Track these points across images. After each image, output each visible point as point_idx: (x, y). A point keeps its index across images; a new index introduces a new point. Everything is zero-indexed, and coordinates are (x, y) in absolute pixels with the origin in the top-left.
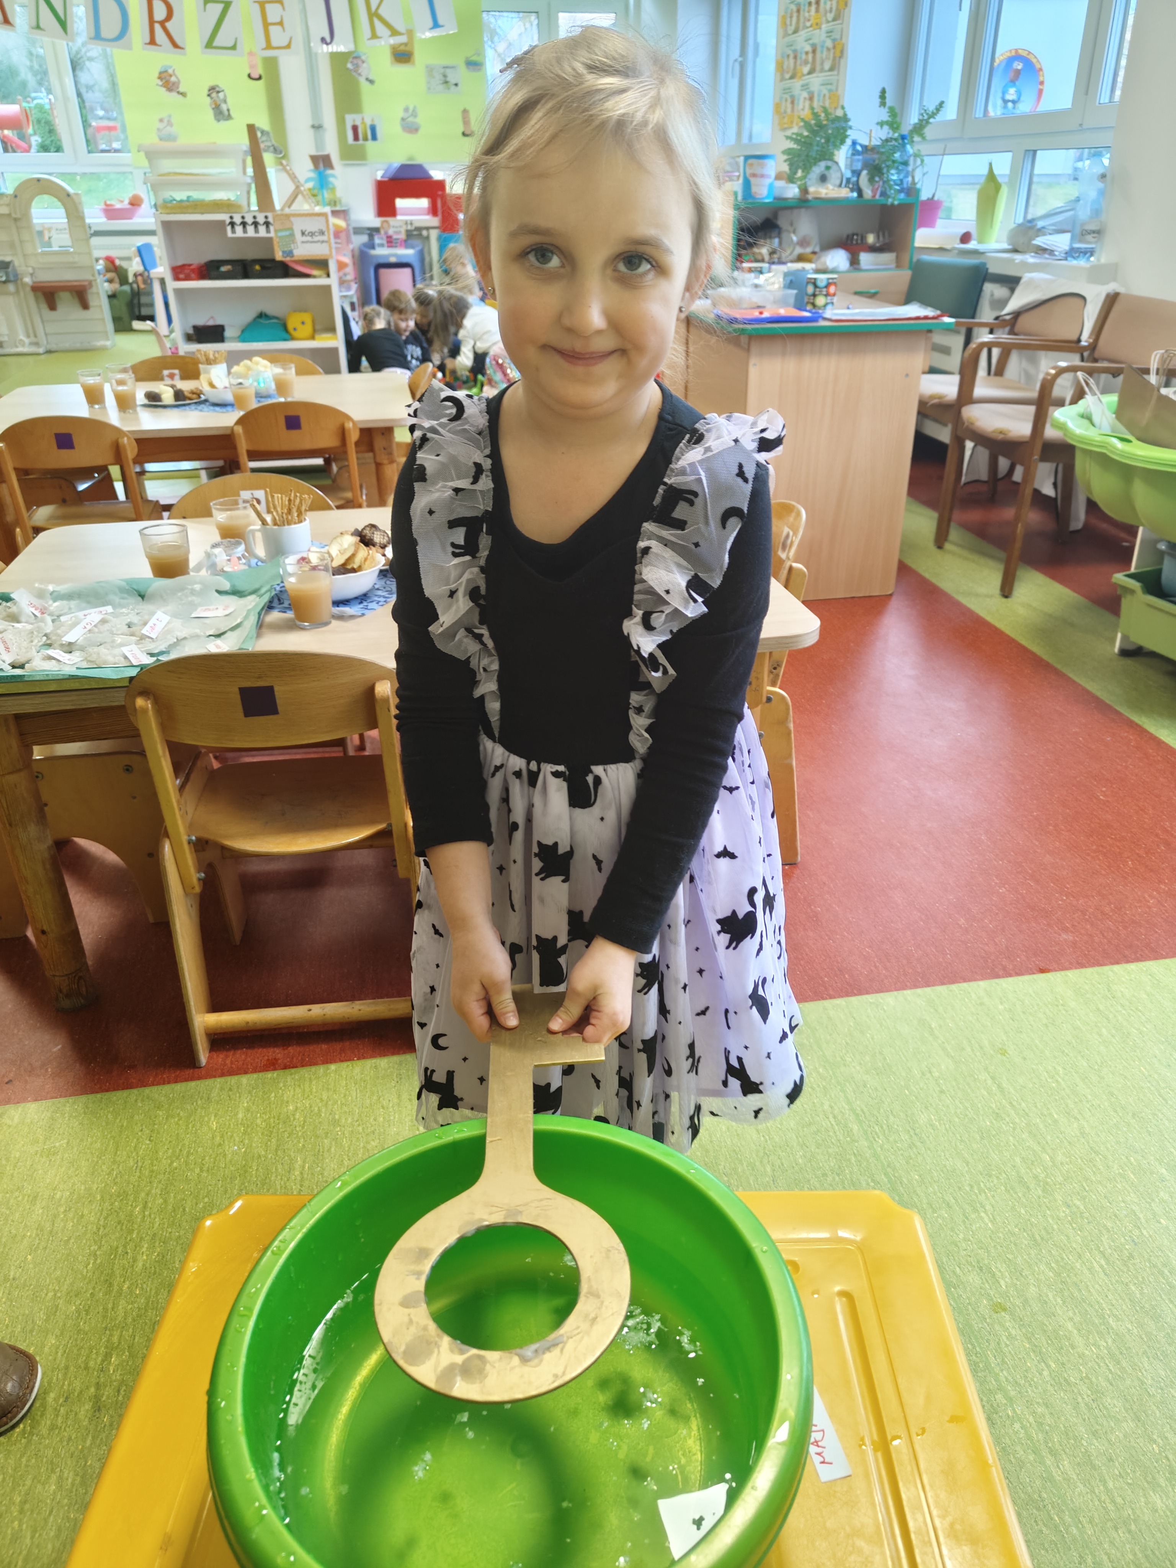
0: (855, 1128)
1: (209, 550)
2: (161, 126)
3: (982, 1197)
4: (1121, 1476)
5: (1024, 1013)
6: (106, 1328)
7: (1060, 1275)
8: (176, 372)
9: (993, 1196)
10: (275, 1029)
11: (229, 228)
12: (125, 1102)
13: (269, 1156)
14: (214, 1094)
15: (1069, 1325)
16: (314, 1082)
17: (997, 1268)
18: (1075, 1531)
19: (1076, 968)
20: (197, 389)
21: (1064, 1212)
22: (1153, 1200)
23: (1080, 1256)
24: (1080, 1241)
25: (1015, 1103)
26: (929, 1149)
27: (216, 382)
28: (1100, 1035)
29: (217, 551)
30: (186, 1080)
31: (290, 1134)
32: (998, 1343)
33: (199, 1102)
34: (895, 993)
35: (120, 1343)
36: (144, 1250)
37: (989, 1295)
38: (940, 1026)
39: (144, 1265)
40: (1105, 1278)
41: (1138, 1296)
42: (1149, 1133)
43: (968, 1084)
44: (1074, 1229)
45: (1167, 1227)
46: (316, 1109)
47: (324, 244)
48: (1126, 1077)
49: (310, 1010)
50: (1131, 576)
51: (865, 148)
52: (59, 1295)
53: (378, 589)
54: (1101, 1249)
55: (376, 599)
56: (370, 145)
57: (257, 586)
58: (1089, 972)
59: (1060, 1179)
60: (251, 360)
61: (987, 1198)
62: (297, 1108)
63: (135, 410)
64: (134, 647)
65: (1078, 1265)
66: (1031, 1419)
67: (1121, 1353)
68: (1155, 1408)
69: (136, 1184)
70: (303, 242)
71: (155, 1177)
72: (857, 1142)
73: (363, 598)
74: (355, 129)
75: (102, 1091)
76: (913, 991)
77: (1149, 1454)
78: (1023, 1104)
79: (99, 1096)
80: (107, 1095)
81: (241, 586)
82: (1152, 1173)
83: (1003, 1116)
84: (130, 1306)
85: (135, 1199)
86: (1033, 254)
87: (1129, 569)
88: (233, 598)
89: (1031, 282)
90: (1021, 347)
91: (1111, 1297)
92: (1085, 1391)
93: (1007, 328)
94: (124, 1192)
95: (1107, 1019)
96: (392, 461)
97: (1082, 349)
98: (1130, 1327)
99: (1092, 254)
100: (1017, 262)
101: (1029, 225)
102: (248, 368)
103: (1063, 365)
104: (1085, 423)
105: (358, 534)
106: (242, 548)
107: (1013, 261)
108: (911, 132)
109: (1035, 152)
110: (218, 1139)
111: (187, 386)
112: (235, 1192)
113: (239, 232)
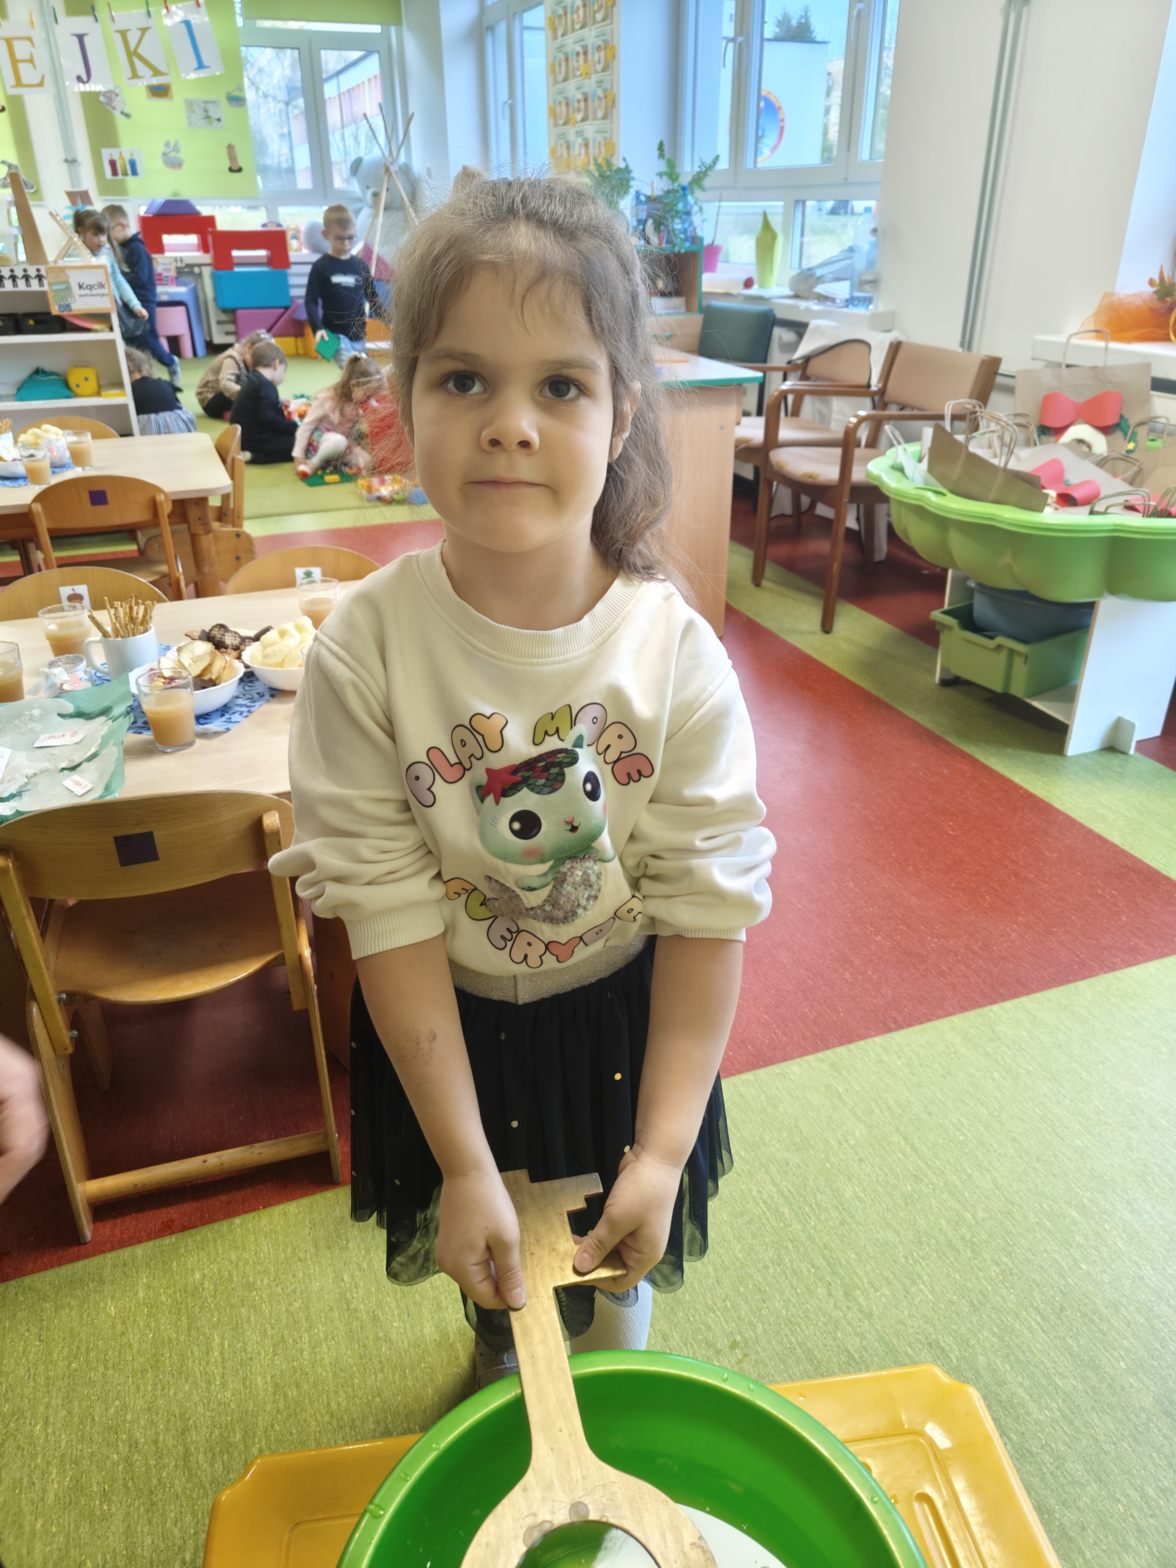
0: (786, 1211)
1: (46, 670)
3: (918, 1268)
4: (1095, 1544)
5: (921, 1065)
9: (928, 1265)
13: (182, 1338)
14: (107, 1273)
15: (1021, 1392)
16: (219, 1242)
17: (944, 1341)
21: (994, 1271)
22: (1071, 1245)
23: (1017, 1317)
24: (1014, 1300)
25: (930, 1163)
26: (860, 1223)
27: (4, 454)
28: (993, 1079)
29: (56, 671)
30: (72, 1260)
31: (201, 1308)
33: (91, 1285)
34: (799, 1060)
36: (53, 1476)
38: (847, 1090)
39: (56, 1495)
40: (1043, 1335)
41: (1076, 1349)
42: (1054, 1175)
43: (884, 1148)
44: (1007, 1288)
45: (1088, 1273)
46: (226, 1273)
47: (105, 298)
48: (1024, 1120)
49: (205, 1161)
50: (946, 613)
51: (649, 199)
53: (237, 697)
54: (1035, 1305)
55: (238, 709)
56: (130, 180)
57: (106, 705)
58: (972, 1014)
59: (985, 1237)
60: (40, 428)
61: (923, 1268)
62: (204, 1276)
65: (1017, 1325)
67: (1072, 1413)
68: (1112, 1465)
69: (32, 1396)
70: (81, 296)
71: (53, 1385)
72: (791, 1226)
73: (224, 710)
76: (815, 1055)
77: (1116, 1515)
78: (938, 1163)
81: (87, 708)
82: (1065, 1217)
83: (922, 1177)
86: (816, 301)
87: (942, 605)
88: (80, 721)
89: (817, 328)
90: (812, 393)
91: (1052, 1354)
92: (1047, 1459)
93: (799, 373)
94: (19, 1409)
95: (997, 1062)
96: (208, 531)
97: (872, 395)
98: (1074, 1382)
99: (870, 303)
100: (802, 308)
101: (809, 273)
102: (38, 437)
103: (862, 413)
104: (898, 474)
105: (207, 637)
106: (84, 663)
107: (797, 307)
108: (691, 183)
109: (804, 202)
110: (119, 1327)
112: (150, 1388)
113: (8, 286)
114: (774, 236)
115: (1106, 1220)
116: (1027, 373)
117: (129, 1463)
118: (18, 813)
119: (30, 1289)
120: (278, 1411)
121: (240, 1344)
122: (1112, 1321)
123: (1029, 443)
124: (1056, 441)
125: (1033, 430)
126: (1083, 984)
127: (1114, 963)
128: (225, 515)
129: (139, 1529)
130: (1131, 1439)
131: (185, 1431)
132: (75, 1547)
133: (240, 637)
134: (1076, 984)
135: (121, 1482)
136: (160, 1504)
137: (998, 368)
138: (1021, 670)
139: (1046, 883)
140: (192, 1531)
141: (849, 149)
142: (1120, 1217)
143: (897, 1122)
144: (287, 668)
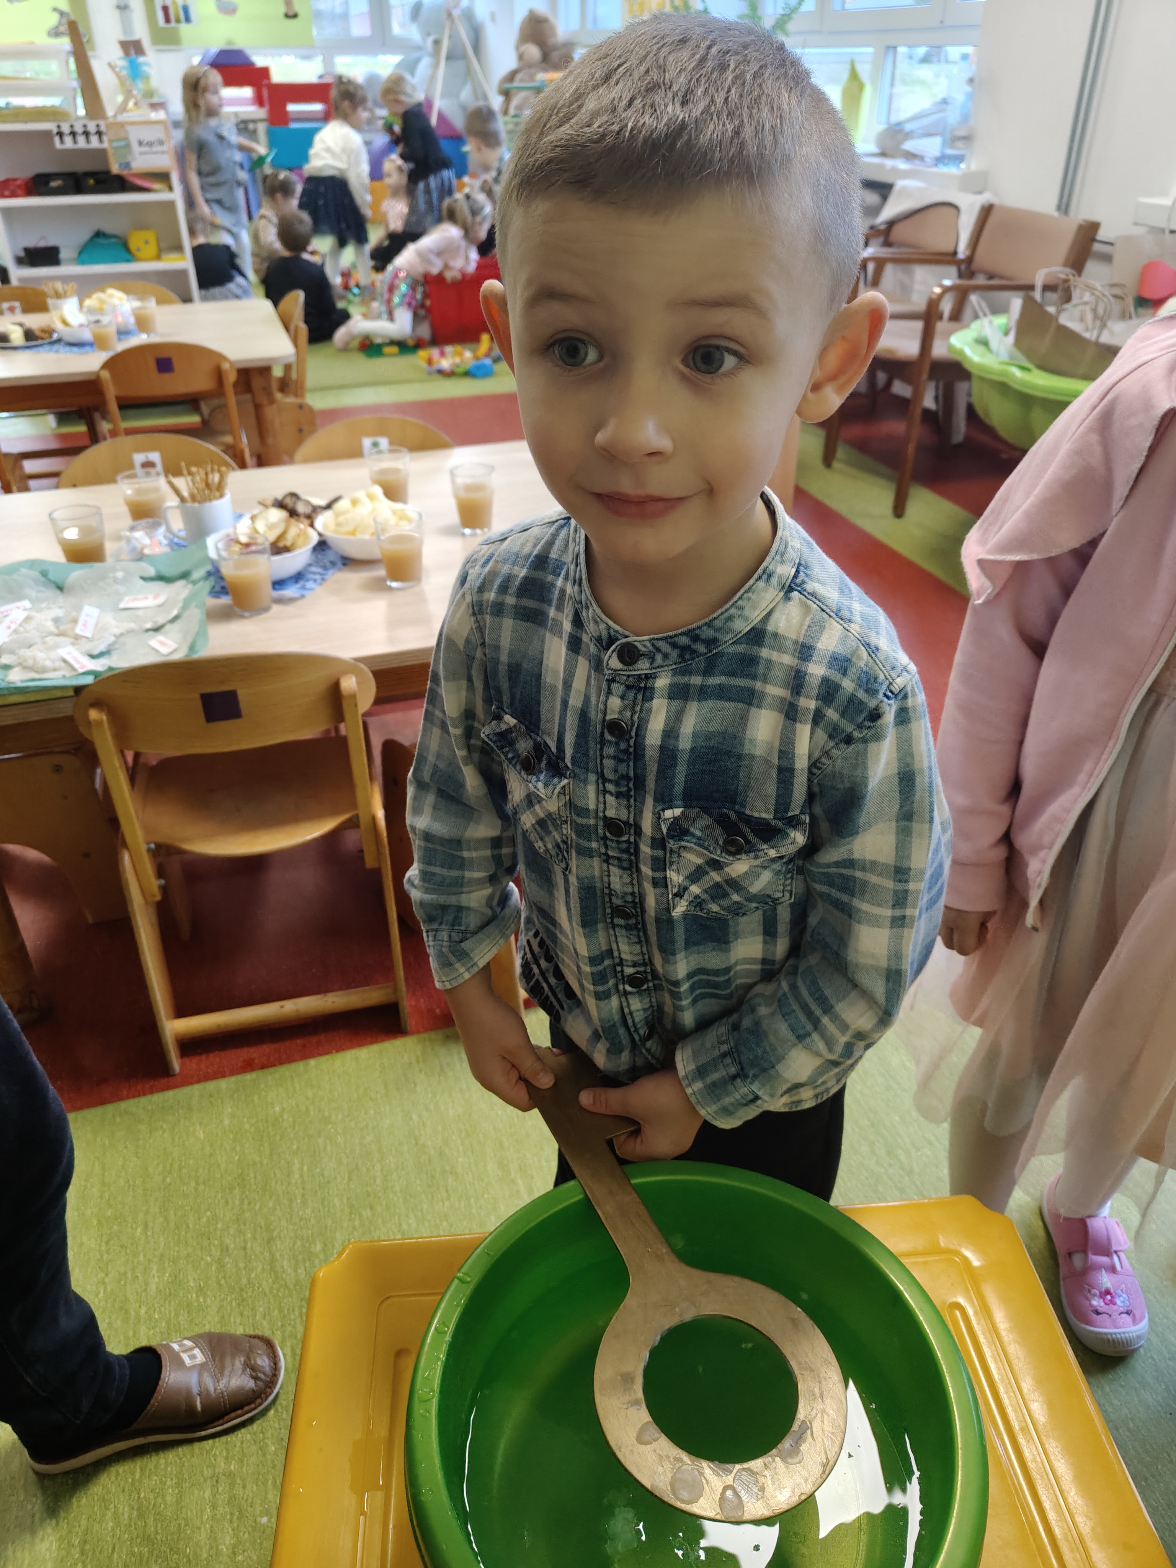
1: (128, 534)
8: (17, 304)
10: (246, 1027)
11: (57, 139)
12: (103, 1119)
13: (265, 1161)
14: (195, 1102)
16: (296, 1080)
20: (49, 327)
27: (70, 320)
29: (138, 534)
30: (163, 1090)
31: (282, 1137)
33: (181, 1112)
36: (154, 1272)
39: (157, 1288)
46: (304, 1108)
47: (164, 155)
49: (282, 1007)
53: (311, 565)
55: (311, 576)
56: (184, 28)
57: (185, 569)
60: (105, 292)
62: (283, 1109)
64: (71, 649)
69: (132, 1204)
70: (141, 153)
71: (150, 1195)
73: (298, 577)
74: (165, 9)
81: (168, 572)
84: (151, 1332)
85: (135, 1221)
86: (902, 160)
88: (160, 584)
89: (904, 189)
90: (895, 260)
93: (881, 239)
94: (121, 1214)
96: (272, 401)
97: (958, 263)
99: (962, 161)
100: (888, 167)
101: (898, 128)
102: (102, 301)
103: (947, 283)
104: (981, 349)
105: (280, 505)
106: (163, 528)
107: (881, 167)
109: (895, 48)
110: (208, 1149)
111: (35, 321)
112: (237, 1203)
113: (69, 143)
114: (861, 87)
116: (1127, 239)
117: (221, 1266)
118: (111, 669)
119: (125, 1112)
120: (354, 1228)
121: (318, 1170)
123: (1124, 316)
125: (1130, 302)
128: (288, 385)
129: (232, 1320)
131: (270, 1240)
133: (312, 505)
135: (214, 1280)
136: (250, 1300)
137: (1096, 234)
140: (280, 1324)
144: (360, 537)
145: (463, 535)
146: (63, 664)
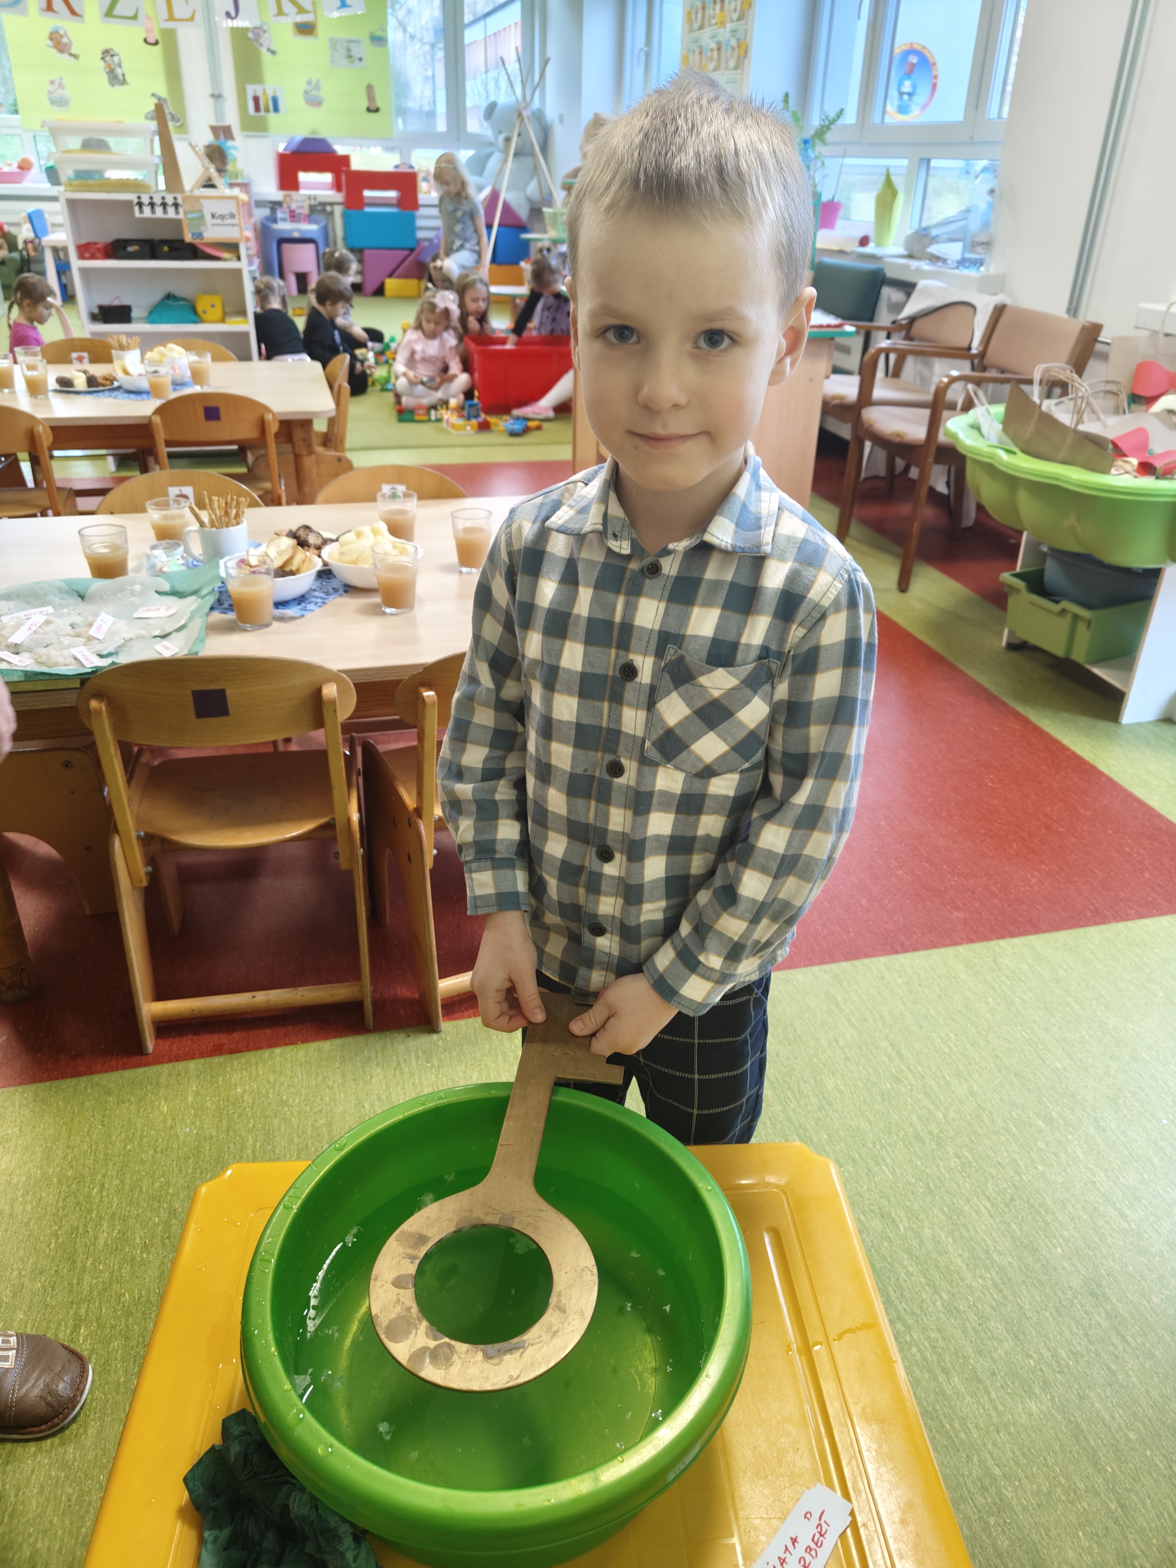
1: (149, 551)
2: (52, 88)
3: (883, 1153)
4: (1002, 1387)
5: (920, 985)
6: (72, 1302)
7: (951, 1218)
8: (85, 355)
9: (893, 1151)
10: (219, 1016)
11: (137, 209)
12: (75, 1089)
14: (163, 1079)
15: (959, 1261)
16: (260, 1066)
17: (896, 1214)
18: (963, 1436)
19: (967, 943)
20: (111, 375)
21: (955, 1162)
22: (1032, 1149)
23: (968, 1201)
24: (968, 1187)
25: (912, 1067)
26: (836, 1111)
27: (131, 369)
28: (987, 1003)
29: (158, 552)
30: (135, 1066)
31: (240, 1116)
32: (898, 1280)
33: (149, 1087)
34: (804, 969)
35: (87, 1315)
36: (105, 1228)
37: (889, 1238)
38: (845, 1000)
39: (105, 1242)
40: (990, 1219)
41: (1018, 1233)
42: (1029, 1090)
43: (871, 1051)
44: (963, 1177)
45: (1043, 1173)
46: (264, 1091)
47: (235, 228)
48: (1009, 1041)
49: (254, 997)
50: (1017, 576)
52: (23, 1273)
53: (315, 590)
54: (987, 1194)
55: (314, 600)
56: (272, 117)
57: (196, 586)
58: (977, 946)
59: (951, 1133)
60: (165, 346)
61: (888, 1153)
62: (245, 1091)
63: (47, 397)
64: (83, 648)
65: (967, 1209)
66: (926, 1344)
67: (1003, 1283)
68: (1032, 1328)
69: (92, 1166)
70: (213, 225)
71: (110, 1160)
73: (301, 599)
74: (256, 100)
75: (51, 1080)
77: (1026, 1368)
78: (920, 1068)
79: (48, 1084)
80: (56, 1083)
81: (180, 587)
83: (902, 1078)
84: (95, 1281)
85: (92, 1181)
86: (927, 261)
87: (1014, 569)
88: (174, 598)
89: (925, 289)
90: (916, 353)
91: (994, 1235)
92: (972, 1317)
93: (903, 333)
94: (81, 1174)
95: (994, 989)
96: (311, 452)
97: (972, 358)
98: (1011, 1260)
99: (981, 266)
100: (913, 268)
101: (924, 232)
102: (163, 355)
103: (955, 373)
104: (973, 433)
105: (293, 535)
106: (181, 549)
107: (907, 267)
108: (813, 136)
109: (929, 161)
110: (169, 1122)
111: (99, 370)
112: (190, 1171)
113: (147, 212)
114: (894, 194)
115: (1070, 1132)
116: (1124, 340)
118: (114, 665)
119: (97, 1085)
122: (1057, 1214)
123: (1117, 411)
124: (1147, 411)
125: (1124, 399)
126: (1092, 931)
127: (1127, 914)
128: (330, 440)
130: (1053, 1311)
132: (117, 1282)
133: (322, 538)
134: (1086, 929)
135: (159, 1239)
137: (1098, 335)
138: (1083, 635)
139: (1076, 837)
141: (977, 108)
142: (1085, 1131)
143: (887, 1031)
144: (361, 565)
145: (461, 572)
146: (73, 661)
